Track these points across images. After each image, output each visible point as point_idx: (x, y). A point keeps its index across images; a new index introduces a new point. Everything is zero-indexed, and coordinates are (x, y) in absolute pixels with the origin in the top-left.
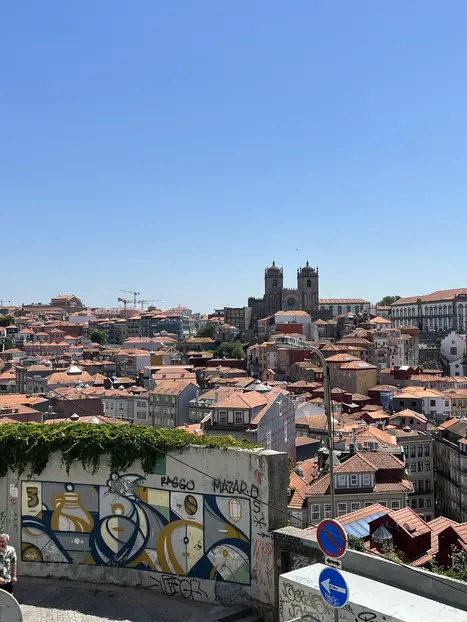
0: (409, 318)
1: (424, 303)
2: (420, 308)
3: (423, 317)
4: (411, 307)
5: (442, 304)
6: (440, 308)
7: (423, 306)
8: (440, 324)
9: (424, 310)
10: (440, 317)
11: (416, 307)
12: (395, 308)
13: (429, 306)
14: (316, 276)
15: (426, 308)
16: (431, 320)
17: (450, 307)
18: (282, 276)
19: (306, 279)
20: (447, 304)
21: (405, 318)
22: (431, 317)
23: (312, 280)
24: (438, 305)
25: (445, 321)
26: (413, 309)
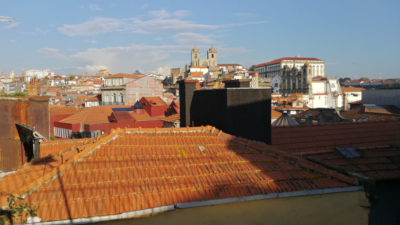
0: (261, 73)
1: (268, 65)
2: (266, 68)
3: (267, 72)
4: (262, 68)
5: (276, 65)
6: (275, 67)
9: (268, 69)
10: (275, 72)
11: (264, 67)
12: (255, 69)
13: (270, 66)
15: (269, 68)
16: (271, 73)
19: (211, 54)
20: (278, 65)
22: (271, 72)
26: (263, 69)
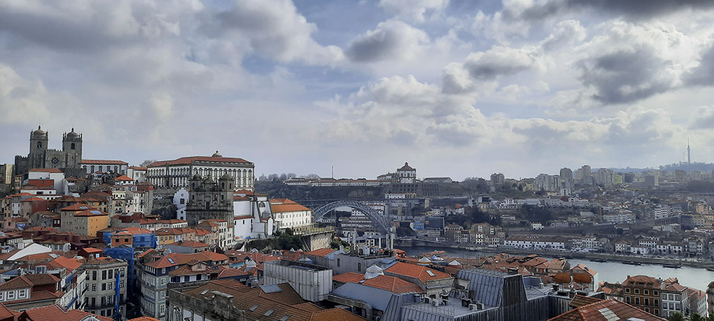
0: (160, 177)
2: (167, 170)
3: (169, 176)
4: (161, 168)
5: (182, 167)
6: (181, 170)
7: (170, 168)
11: (165, 168)
12: (150, 169)
13: (174, 168)
14: (80, 140)
17: (188, 169)
18: (47, 139)
19: (70, 143)
20: (186, 167)
21: (157, 177)
22: (175, 177)
23: (77, 144)
26: (163, 170)
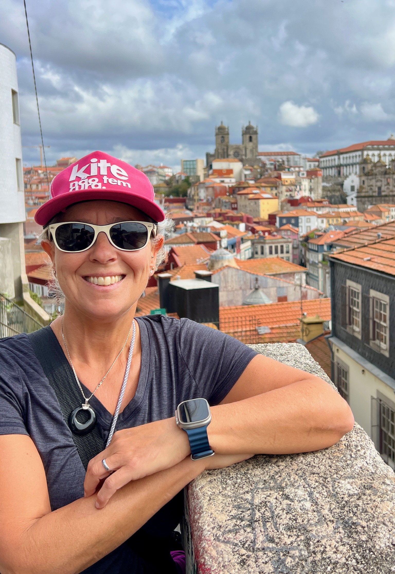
0: (331, 167)
1: (342, 153)
2: (339, 158)
3: (341, 166)
4: (333, 157)
5: (354, 154)
6: (353, 157)
7: (341, 156)
8: (353, 170)
9: (341, 159)
10: (352, 165)
11: (336, 157)
12: (322, 159)
13: (345, 156)
14: (256, 133)
15: (344, 158)
16: (346, 167)
17: (359, 156)
18: (228, 134)
19: (248, 136)
21: (329, 167)
22: (346, 165)
23: (254, 137)
24: (351, 155)
25: (356, 168)
26: (335, 160)
